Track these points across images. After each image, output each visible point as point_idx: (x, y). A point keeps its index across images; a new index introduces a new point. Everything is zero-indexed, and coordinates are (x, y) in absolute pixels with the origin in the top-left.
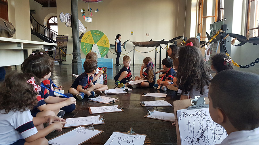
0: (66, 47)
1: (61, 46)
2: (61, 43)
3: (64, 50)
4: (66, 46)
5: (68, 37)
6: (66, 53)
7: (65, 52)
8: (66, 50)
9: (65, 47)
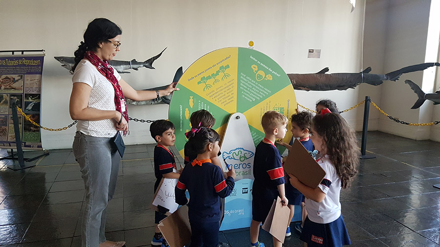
0: (38, 96)
1: (13, 91)
2: (14, 81)
3: (30, 107)
4: (35, 93)
5: (41, 58)
6: (37, 118)
7: (35, 113)
8: (37, 107)
9: (33, 96)
